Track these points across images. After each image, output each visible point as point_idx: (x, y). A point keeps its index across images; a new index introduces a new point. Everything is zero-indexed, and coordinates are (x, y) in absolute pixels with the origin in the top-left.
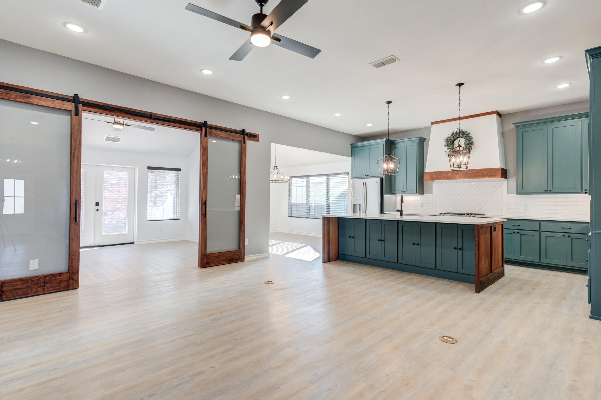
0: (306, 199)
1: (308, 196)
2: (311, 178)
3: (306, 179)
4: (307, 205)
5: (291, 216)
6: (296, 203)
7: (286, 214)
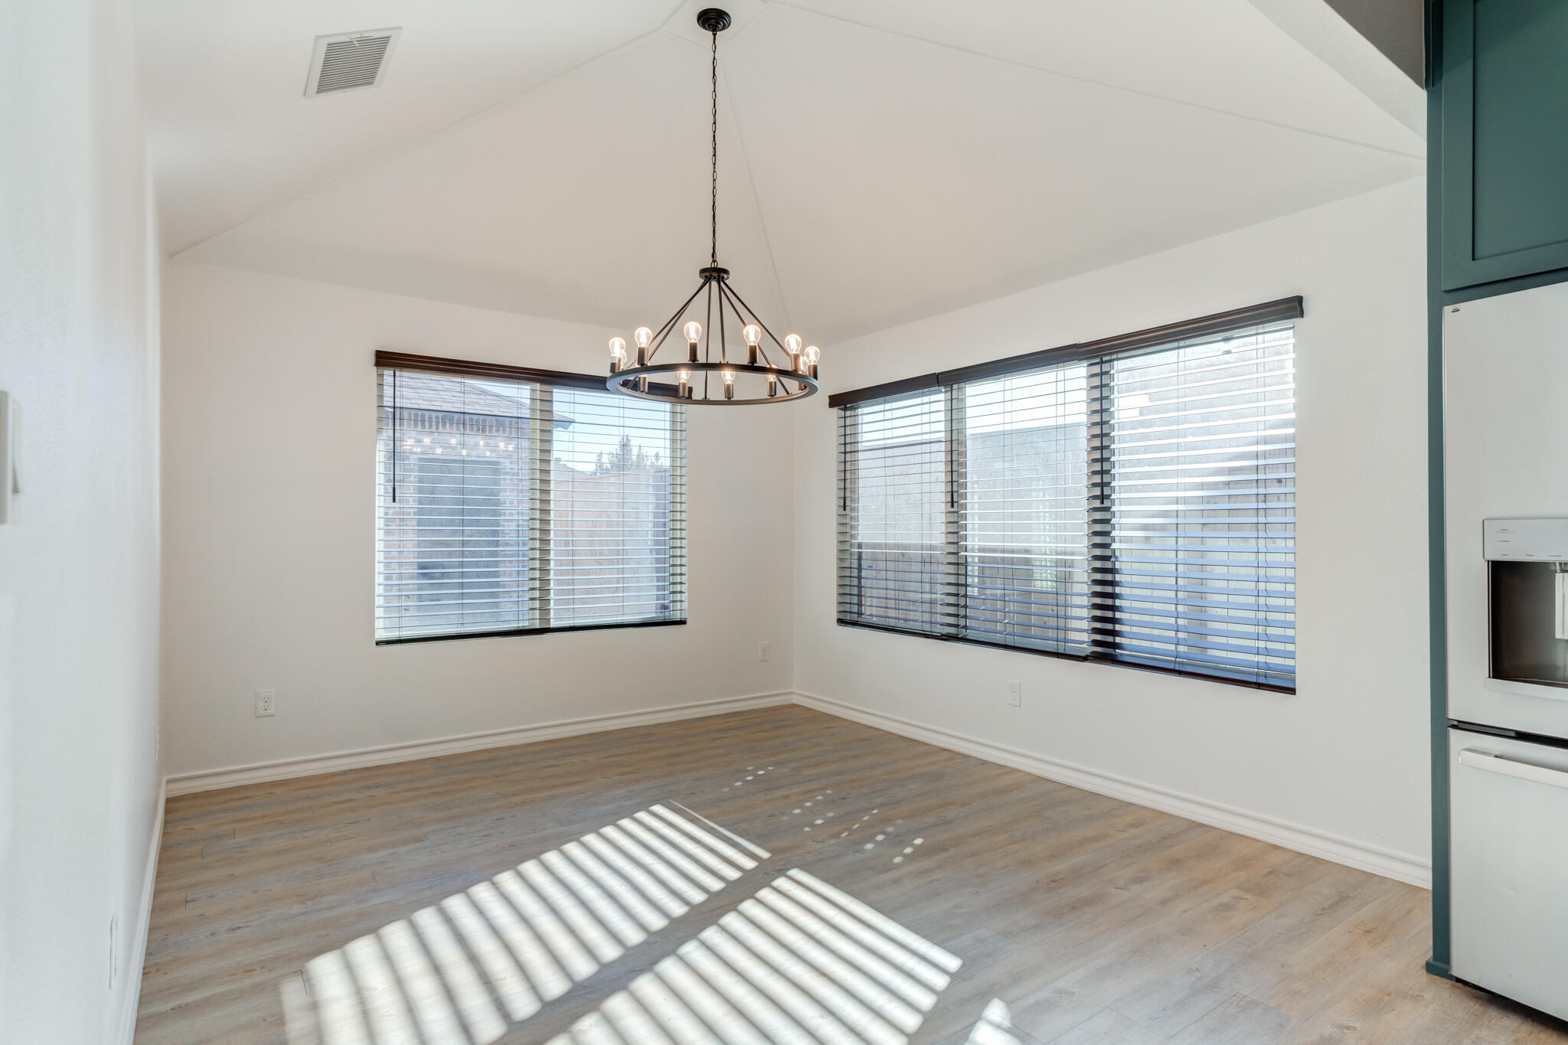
0: (943, 518)
1: (955, 500)
2: (975, 392)
3: (941, 396)
4: (952, 558)
5: (855, 617)
6: (886, 546)
7: (830, 609)
